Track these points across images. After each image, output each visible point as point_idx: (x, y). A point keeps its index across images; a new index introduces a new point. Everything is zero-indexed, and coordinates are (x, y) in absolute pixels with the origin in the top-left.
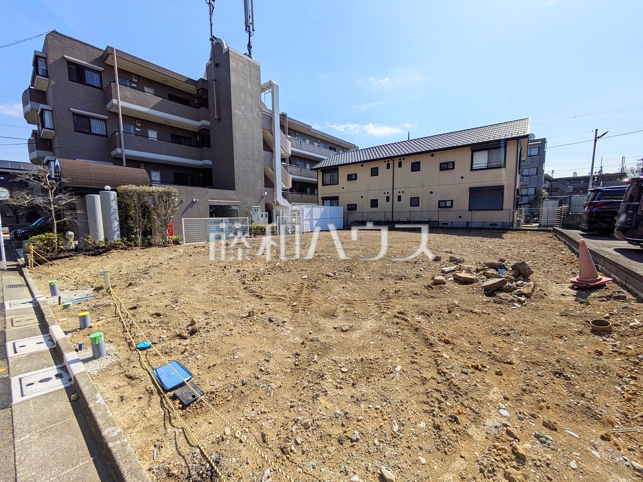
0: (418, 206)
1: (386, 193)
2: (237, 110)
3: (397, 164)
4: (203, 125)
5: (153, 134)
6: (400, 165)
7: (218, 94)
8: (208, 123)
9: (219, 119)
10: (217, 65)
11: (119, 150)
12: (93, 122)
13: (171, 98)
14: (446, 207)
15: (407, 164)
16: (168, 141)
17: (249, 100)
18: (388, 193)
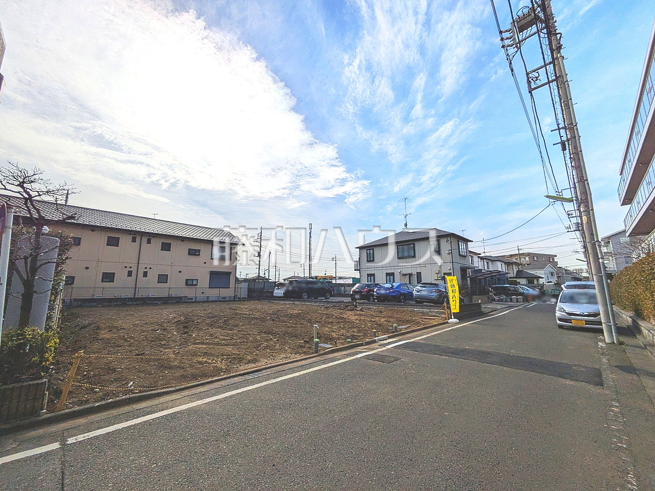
0: (167, 283)
1: (128, 267)
3: (145, 240)
6: (149, 242)
14: (192, 285)
15: (157, 244)
18: (131, 267)
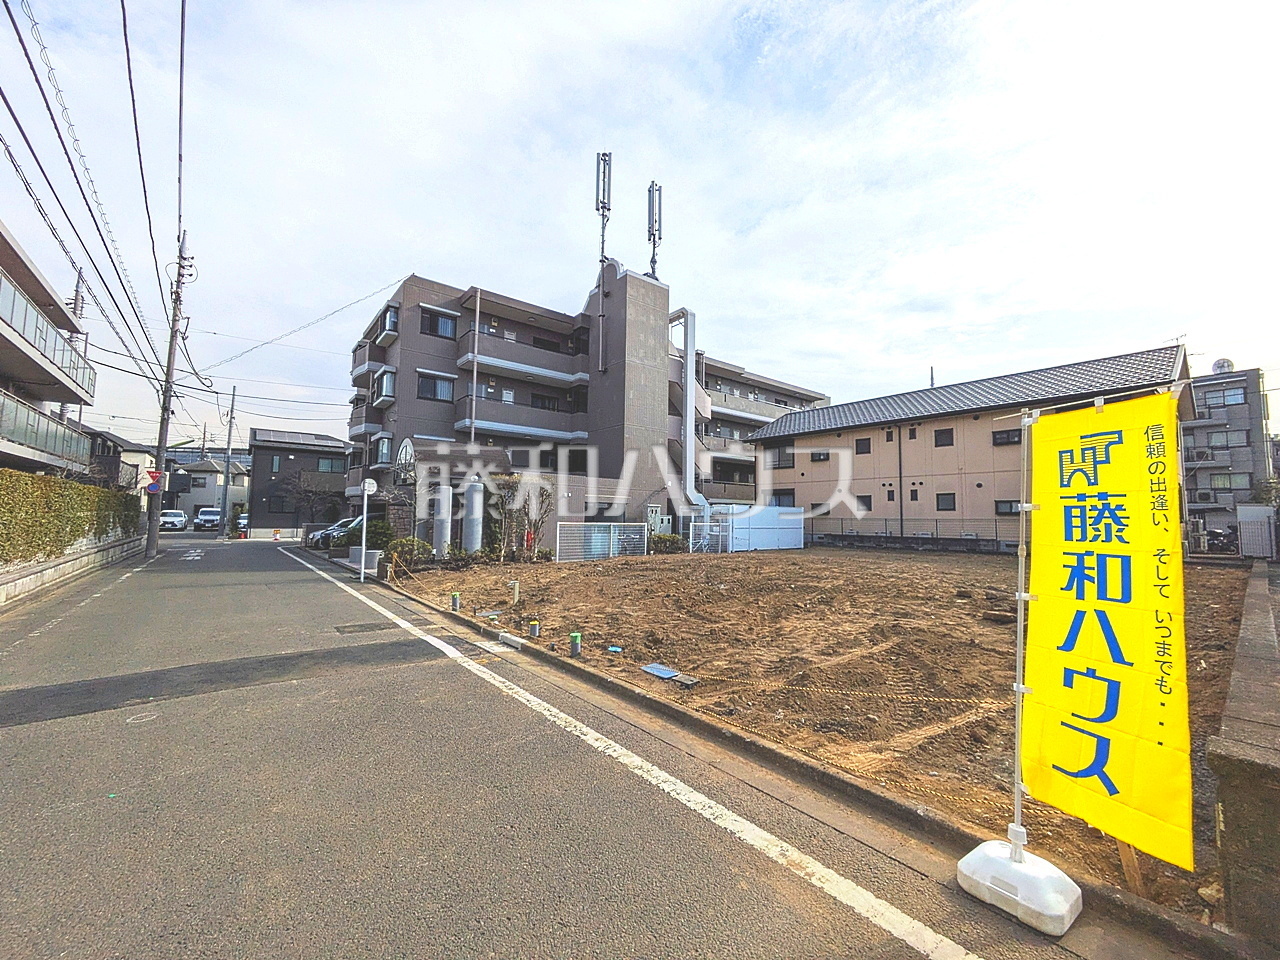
0: (954, 509)
1: (887, 484)
2: (633, 358)
3: (905, 432)
4: (580, 380)
5: (508, 396)
6: (913, 435)
7: (605, 336)
8: (586, 376)
9: (605, 372)
10: (606, 295)
11: (467, 422)
12: (439, 384)
13: (538, 343)
15: (926, 434)
16: (527, 405)
17: (651, 342)
18: (891, 485)
